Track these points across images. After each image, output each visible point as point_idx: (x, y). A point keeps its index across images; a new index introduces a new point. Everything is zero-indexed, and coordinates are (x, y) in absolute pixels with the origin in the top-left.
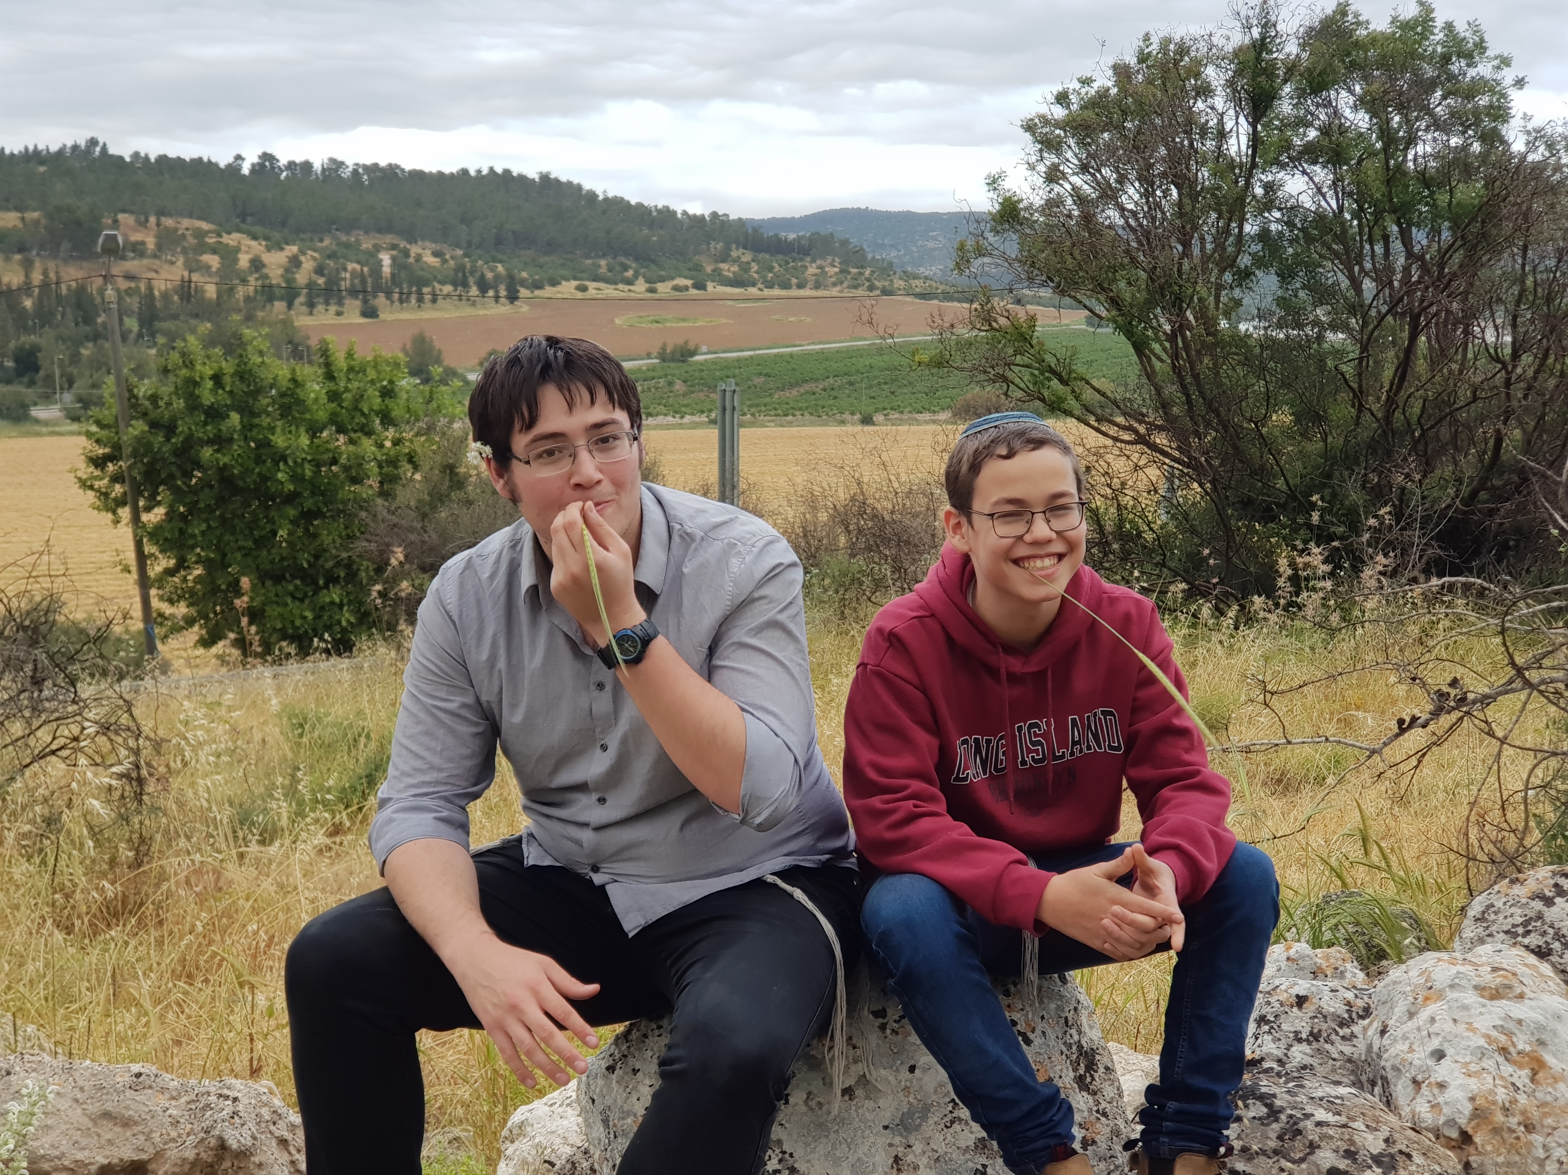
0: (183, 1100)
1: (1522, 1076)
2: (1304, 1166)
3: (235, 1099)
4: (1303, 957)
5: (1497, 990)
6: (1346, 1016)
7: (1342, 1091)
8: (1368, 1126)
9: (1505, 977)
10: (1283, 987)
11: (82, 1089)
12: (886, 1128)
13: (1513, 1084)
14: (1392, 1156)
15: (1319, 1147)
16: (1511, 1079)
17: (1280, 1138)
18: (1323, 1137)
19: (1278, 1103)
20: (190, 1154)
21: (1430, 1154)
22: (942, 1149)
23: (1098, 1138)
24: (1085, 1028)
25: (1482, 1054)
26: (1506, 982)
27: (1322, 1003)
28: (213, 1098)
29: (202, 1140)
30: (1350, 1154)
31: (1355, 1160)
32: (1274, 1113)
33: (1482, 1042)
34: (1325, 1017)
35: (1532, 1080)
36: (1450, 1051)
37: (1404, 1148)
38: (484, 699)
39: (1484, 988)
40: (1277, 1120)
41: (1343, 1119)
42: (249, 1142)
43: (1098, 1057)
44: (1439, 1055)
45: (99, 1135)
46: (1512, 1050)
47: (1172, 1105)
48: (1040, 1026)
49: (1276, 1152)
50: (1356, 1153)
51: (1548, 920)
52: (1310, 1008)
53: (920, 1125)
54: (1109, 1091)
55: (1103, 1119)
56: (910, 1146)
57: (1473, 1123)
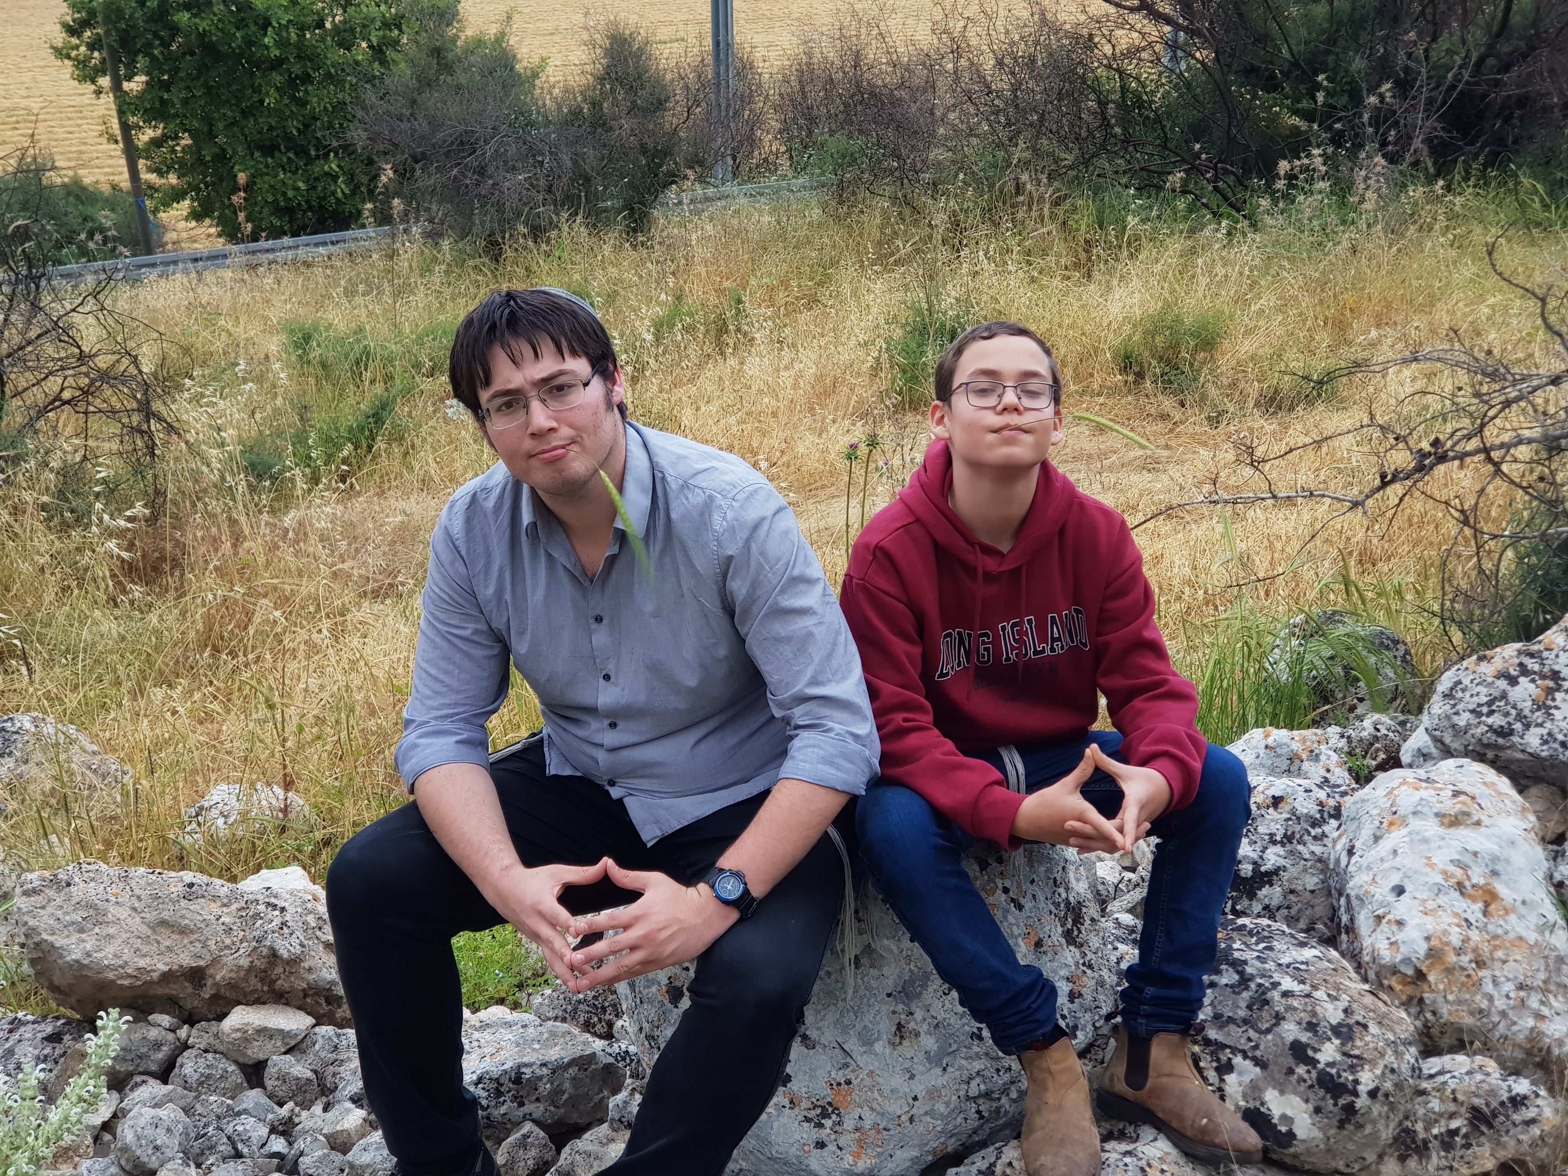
0: (234, 907)
1: (1474, 911)
2: (1270, 1037)
3: (283, 909)
4: (1280, 746)
5: (1456, 817)
6: (1318, 816)
7: (1308, 953)
8: (1329, 995)
9: (1464, 803)
10: (1260, 789)
11: (139, 898)
12: (889, 995)
13: (1467, 920)
14: (1349, 1027)
15: (1284, 1018)
16: (1464, 915)
17: (1249, 1007)
18: (1290, 1008)
19: (1249, 970)
20: (245, 962)
21: (1385, 1021)
22: (941, 1015)
23: (1084, 991)
24: (1073, 883)
25: (1439, 890)
26: (1465, 809)
27: (1297, 804)
28: (262, 908)
29: (255, 949)
30: (1311, 1027)
31: (1316, 1033)
32: (1245, 980)
33: (1439, 879)
34: (1298, 818)
35: (1485, 913)
36: (1409, 887)
37: (1360, 1018)
38: (493, 626)
39: (1444, 816)
40: (1247, 988)
41: (1307, 988)
42: (298, 950)
43: (1084, 910)
44: (1400, 891)
45: (158, 942)
46: (1467, 884)
47: (1150, 991)
48: (1031, 889)
49: (1245, 1021)
50: (1317, 1025)
51: (1511, 699)
52: (1285, 807)
53: (921, 993)
54: (1095, 942)
55: (1089, 972)
56: (911, 1014)
57: (1428, 962)
